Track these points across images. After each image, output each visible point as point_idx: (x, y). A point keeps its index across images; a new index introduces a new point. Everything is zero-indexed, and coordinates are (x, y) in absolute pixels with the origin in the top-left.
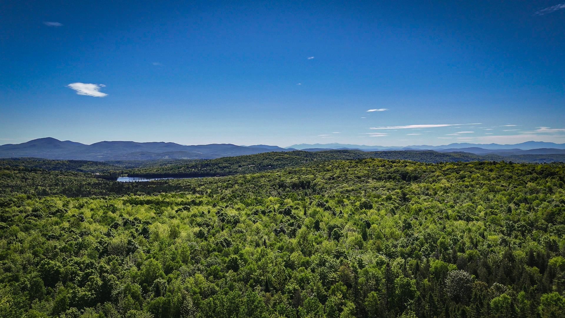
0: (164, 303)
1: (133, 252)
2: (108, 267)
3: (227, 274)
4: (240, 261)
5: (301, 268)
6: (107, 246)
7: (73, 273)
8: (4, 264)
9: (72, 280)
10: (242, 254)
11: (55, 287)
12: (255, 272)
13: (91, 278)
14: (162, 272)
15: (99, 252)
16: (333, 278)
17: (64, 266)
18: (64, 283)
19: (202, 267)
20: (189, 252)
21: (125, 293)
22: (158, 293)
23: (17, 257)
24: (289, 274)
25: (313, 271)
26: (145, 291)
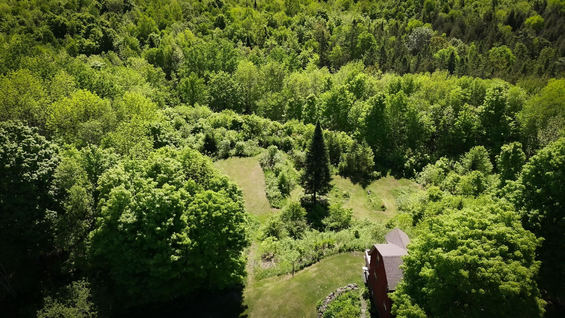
0: (157, 53)
1: (130, 10)
2: (108, 23)
3: (214, 31)
4: (226, 19)
5: (282, 27)
6: (105, 4)
7: (78, 27)
8: (18, 19)
9: (78, 33)
10: (229, 13)
11: (65, 38)
12: (239, 29)
13: (93, 31)
14: (156, 28)
15: (99, 9)
16: (308, 36)
17: (69, 20)
18: (72, 35)
19: (191, 25)
20: (181, 11)
21: (124, 44)
22: (152, 45)
23: (29, 13)
24: (270, 32)
25: (293, 29)
26: (142, 44)
